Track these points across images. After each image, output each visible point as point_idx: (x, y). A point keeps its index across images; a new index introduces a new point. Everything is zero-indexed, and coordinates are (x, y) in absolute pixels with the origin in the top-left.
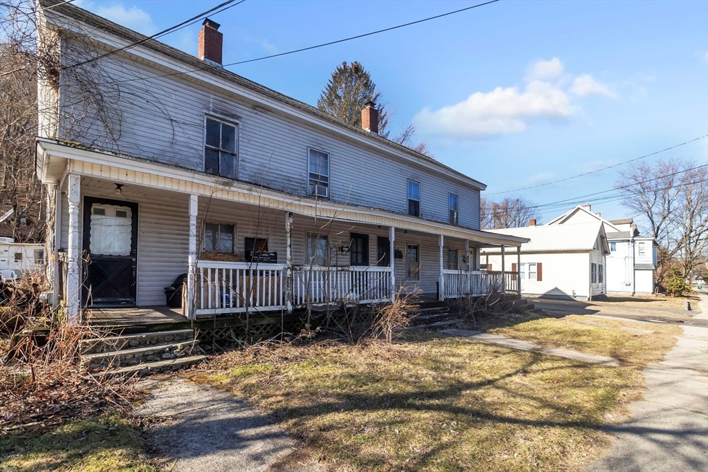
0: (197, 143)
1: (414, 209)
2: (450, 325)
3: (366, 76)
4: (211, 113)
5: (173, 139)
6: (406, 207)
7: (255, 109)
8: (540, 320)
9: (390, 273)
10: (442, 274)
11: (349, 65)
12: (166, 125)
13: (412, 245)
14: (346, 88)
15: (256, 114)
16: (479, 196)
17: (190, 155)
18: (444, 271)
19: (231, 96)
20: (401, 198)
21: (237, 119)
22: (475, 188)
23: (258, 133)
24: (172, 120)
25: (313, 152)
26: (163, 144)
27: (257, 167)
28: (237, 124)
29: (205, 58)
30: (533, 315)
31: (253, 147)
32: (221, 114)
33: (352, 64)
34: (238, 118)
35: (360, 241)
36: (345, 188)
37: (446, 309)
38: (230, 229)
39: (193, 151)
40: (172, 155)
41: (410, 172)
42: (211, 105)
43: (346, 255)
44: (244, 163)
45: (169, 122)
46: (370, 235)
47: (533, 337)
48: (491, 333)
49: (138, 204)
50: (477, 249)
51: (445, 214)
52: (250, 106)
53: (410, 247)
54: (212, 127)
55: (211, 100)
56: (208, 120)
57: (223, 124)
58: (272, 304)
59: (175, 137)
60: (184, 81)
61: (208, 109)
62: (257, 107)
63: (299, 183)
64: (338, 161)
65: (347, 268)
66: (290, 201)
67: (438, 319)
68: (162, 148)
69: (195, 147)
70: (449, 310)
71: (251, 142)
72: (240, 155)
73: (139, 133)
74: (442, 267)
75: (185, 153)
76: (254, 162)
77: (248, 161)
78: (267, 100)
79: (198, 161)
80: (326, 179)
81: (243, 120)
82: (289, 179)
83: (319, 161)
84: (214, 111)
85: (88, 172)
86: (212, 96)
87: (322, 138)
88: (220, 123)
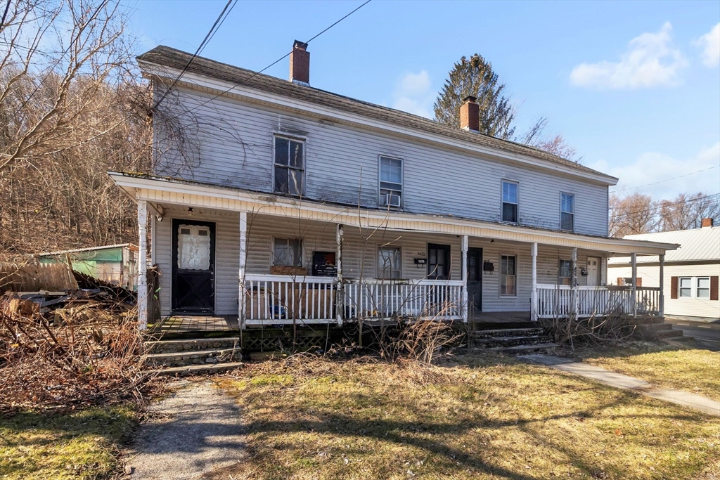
0: (266, 163)
1: (510, 214)
2: (536, 351)
3: (487, 68)
4: (280, 132)
5: (245, 161)
6: (499, 212)
7: (322, 122)
8: (680, 351)
9: (462, 287)
10: (535, 289)
11: (468, 59)
12: (239, 148)
13: (508, 255)
14: (464, 85)
15: (323, 127)
16: (608, 193)
17: (260, 174)
18: (536, 286)
19: (298, 113)
20: (494, 201)
21: (304, 135)
22: (602, 183)
23: (325, 146)
24: (243, 143)
25: (385, 159)
26: (236, 166)
27: (324, 181)
28: (304, 140)
29: (294, 79)
30: (674, 344)
31: (321, 161)
32: (289, 132)
33: (472, 57)
34: (305, 133)
35: (440, 253)
36: (421, 195)
37: (536, 331)
38: (297, 243)
39: (263, 171)
40: (244, 176)
41: (505, 171)
42: (279, 124)
43: (423, 268)
44: (311, 178)
45: (241, 146)
46: (452, 246)
47: (647, 373)
48: (588, 363)
49: (215, 223)
50: (603, 260)
51: (555, 217)
52: (317, 120)
53: (504, 258)
54: (281, 145)
55: (279, 120)
56: (277, 139)
57: (291, 142)
58: (322, 317)
59: (247, 160)
60: (254, 105)
61: (276, 129)
62: (324, 120)
63: (367, 193)
64: (414, 167)
65: (407, 282)
66: (337, 213)
67: (521, 342)
68: (235, 170)
69: (264, 166)
70: (542, 332)
71: (319, 156)
72: (308, 170)
73: (217, 159)
74: (535, 282)
75: (256, 174)
76: (322, 176)
77: (315, 175)
78: (333, 111)
79: (267, 179)
80: (399, 187)
81: (310, 135)
82: (359, 191)
83: (392, 169)
84: (282, 130)
85: (152, 198)
86: (280, 116)
87: (395, 144)
88: (288, 141)
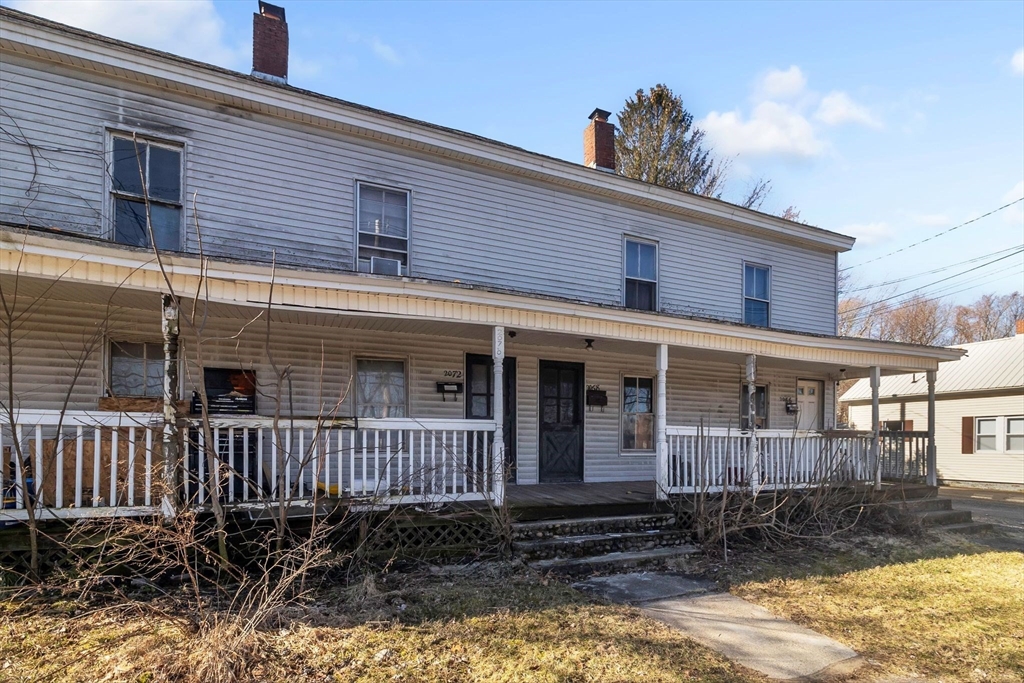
0: (90, 187)
1: (641, 296)
4: (121, 126)
5: (33, 182)
6: (620, 296)
7: (223, 111)
10: (663, 437)
12: (22, 157)
13: (638, 377)
15: (226, 121)
16: (836, 264)
19: (166, 87)
20: (610, 272)
21: (181, 134)
22: (826, 248)
23: (232, 159)
24: (30, 146)
25: (367, 189)
26: (14, 192)
27: (234, 228)
28: (182, 145)
31: (221, 187)
32: (144, 126)
34: (184, 131)
39: (81, 204)
40: (33, 213)
41: (630, 221)
42: (121, 110)
43: (456, 400)
44: (196, 221)
45: (27, 150)
46: (519, 359)
50: (828, 385)
51: (735, 308)
52: (213, 106)
53: (629, 382)
54: (126, 153)
55: (121, 101)
56: (117, 142)
57: (152, 148)
59: (39, 179)
60: (57, 69)
61: (114, 119)
62: (230, 107)
64: (435, 206)
68: (11, 201)
69: (84, 195)
71: (216, 178)
72: (190, 206)
74: (662, 422)
75: (63, 209)
76: (224, 219)
77: (208, 216)
80: (403, 244)
81: (195, 135)
83: (390, 209)
84: (127, 122)
87: (390, 160)
88: (142, 147)
